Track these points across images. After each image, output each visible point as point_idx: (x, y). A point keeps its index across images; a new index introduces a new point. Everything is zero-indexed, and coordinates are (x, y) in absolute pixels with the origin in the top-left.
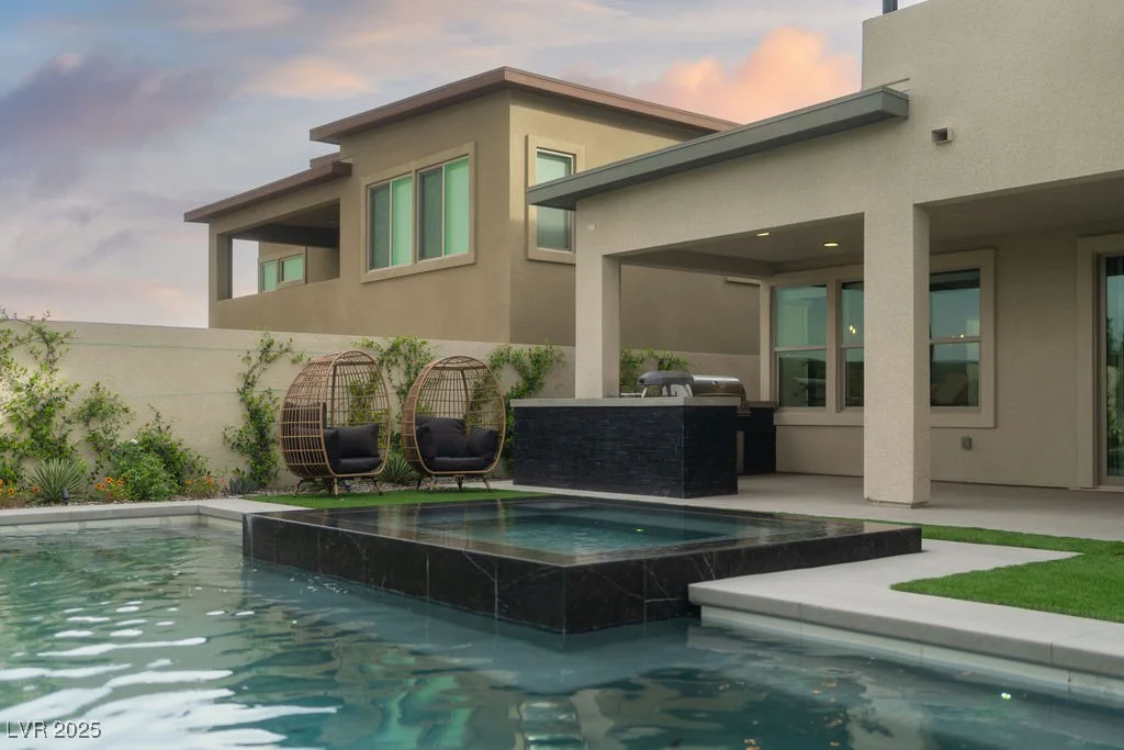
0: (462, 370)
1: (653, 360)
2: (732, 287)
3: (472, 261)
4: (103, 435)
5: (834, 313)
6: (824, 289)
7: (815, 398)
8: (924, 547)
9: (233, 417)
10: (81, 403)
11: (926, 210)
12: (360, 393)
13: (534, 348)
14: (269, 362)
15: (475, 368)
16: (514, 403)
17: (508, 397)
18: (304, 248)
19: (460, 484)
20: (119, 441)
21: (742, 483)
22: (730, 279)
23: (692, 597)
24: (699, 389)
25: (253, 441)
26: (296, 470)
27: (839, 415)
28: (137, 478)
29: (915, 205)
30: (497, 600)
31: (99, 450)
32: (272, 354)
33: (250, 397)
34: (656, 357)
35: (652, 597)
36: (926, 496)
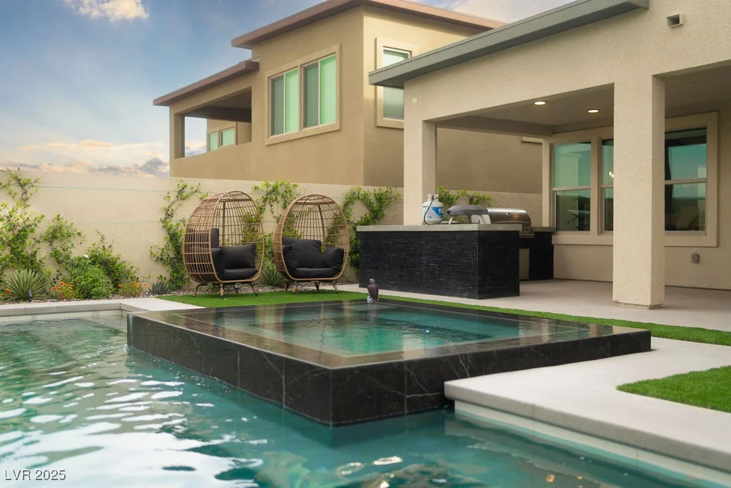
0: (318, 204)
1: (466, 197)
2: (526, 145)
3: (338, 129)
4: (62, 251)
5: (596, 163)
6: (589, 145)
7: (583, 225)
8: (653, 345)
9: (159, 240)
10: (46, 229)
11: (662, 80)
12: (250, 221)
13: (377, 188)
14: (184, 199)
15: (328, 203)
16: (360, 229)
17: (356, 225)
18: (235, 123)
19: (317, 287)
20: (73, 256)
21: (523, 287)
22: (525, 139)
23: (448, 393)
24: (495, 218)
25: (172, 255)
26: (197, 278)
27: (598, 237)
28: (83, 283)
29: (654, 76)
30: (284, 393)
31: (59, 262)
32: (185, 194)
33: (169, 224)
34: (468, 195)
35: (412, 394)
36: (661, 299)
